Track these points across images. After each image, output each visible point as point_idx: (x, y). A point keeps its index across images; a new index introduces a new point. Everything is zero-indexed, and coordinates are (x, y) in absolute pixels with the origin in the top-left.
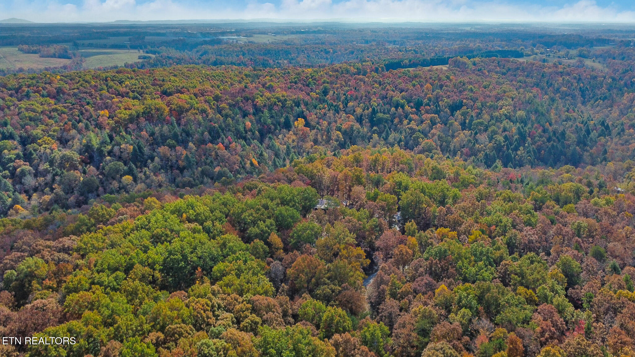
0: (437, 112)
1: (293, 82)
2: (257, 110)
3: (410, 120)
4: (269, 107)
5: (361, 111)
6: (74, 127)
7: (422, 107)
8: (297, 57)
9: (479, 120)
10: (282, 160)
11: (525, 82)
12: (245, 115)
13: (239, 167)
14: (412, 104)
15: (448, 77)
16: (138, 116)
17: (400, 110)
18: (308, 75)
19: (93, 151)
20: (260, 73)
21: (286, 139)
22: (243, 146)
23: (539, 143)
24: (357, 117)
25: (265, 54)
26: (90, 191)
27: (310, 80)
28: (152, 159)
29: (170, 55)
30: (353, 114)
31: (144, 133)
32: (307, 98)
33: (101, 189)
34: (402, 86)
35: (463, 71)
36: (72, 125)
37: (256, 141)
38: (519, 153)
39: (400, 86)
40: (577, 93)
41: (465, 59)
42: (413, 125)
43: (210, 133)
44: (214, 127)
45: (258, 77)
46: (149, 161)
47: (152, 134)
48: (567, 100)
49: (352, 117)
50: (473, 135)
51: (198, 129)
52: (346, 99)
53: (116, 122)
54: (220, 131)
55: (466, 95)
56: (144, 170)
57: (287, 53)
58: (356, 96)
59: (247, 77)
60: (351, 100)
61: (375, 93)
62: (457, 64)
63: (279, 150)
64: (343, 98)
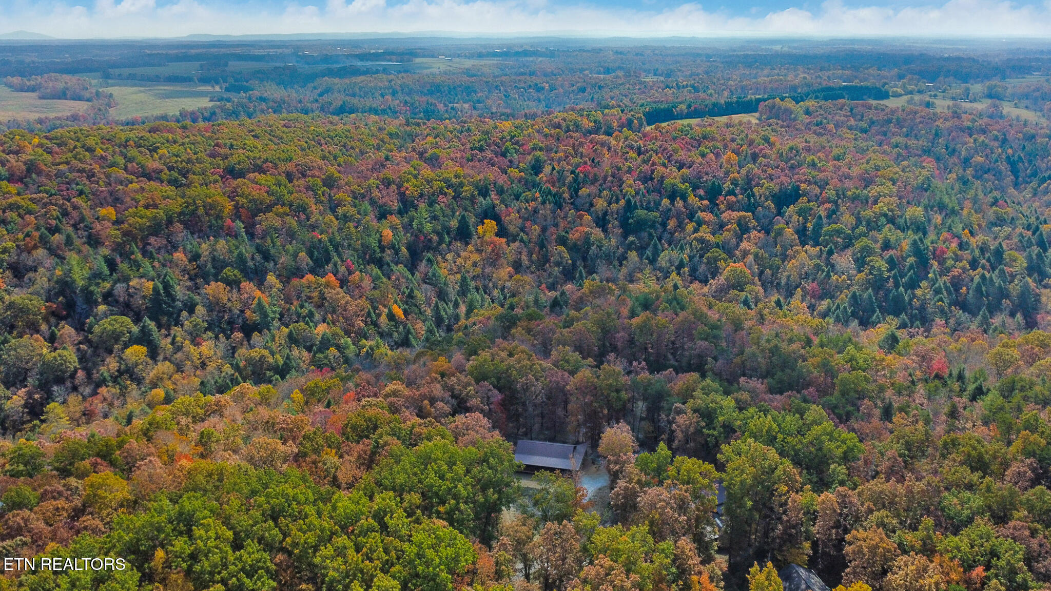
0: (751, 207)
1: (476, 148)
2: (407, 205)
3: (700, 223)
4: (429, 198)
5: (605, 204)
6: (43, 241)
7: (721, 198)
8: (487, 98)
9: (834, 226)
10: (451, 305)
11: (907, 147)
12: (382, 215)
13: (366, 323)
14: (701, 192)
15: (766, 140)
16: (170, 222)
17: (679, 203)
18: (505, 134)
19: (75, 293)
20: (418, 130)
21: (460, 261)
22: (375, 279)
23: (956, 272)
24: (598, 217)
25: (431, 93)
26: (60, 381)
27: (508, 144)
28: (191, 308)
29: (265, 95)
30: (588, 211)
31: (179, 256)
32: (502, 180)
33: (81, 374)
34: (682, 155)
35: (788, 126)
36: (41, 237)
37: (401, 267)
38: (918, 292)
39: (676, 157)
40: (1003, 167)
41: (790, 104)
42: (705, 233)
43: (310, 254)
44: (320, 241)
45: (412, 137)
46: (185, 314)
47: (195, 257)
48: (987, 181)
49: (587, 218)
50: (824, 255)
51: (289, 247)
52: (575, 180)
53: (126, 234)
54: (331, 248)
55: (804, 174)
56: (172, 332)
57: (469, 90)
58: (595, 175)
59: (391, 138)
60: (585, 182)
61: (629, 171)
62: (775, 113)
63: (446, 284)
64: (570, 178)
